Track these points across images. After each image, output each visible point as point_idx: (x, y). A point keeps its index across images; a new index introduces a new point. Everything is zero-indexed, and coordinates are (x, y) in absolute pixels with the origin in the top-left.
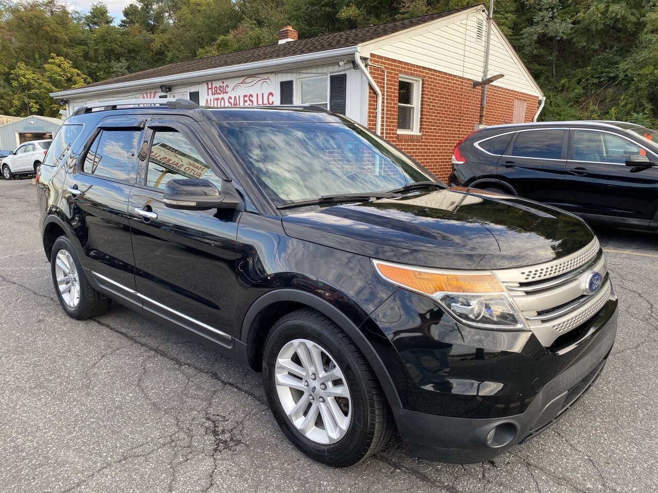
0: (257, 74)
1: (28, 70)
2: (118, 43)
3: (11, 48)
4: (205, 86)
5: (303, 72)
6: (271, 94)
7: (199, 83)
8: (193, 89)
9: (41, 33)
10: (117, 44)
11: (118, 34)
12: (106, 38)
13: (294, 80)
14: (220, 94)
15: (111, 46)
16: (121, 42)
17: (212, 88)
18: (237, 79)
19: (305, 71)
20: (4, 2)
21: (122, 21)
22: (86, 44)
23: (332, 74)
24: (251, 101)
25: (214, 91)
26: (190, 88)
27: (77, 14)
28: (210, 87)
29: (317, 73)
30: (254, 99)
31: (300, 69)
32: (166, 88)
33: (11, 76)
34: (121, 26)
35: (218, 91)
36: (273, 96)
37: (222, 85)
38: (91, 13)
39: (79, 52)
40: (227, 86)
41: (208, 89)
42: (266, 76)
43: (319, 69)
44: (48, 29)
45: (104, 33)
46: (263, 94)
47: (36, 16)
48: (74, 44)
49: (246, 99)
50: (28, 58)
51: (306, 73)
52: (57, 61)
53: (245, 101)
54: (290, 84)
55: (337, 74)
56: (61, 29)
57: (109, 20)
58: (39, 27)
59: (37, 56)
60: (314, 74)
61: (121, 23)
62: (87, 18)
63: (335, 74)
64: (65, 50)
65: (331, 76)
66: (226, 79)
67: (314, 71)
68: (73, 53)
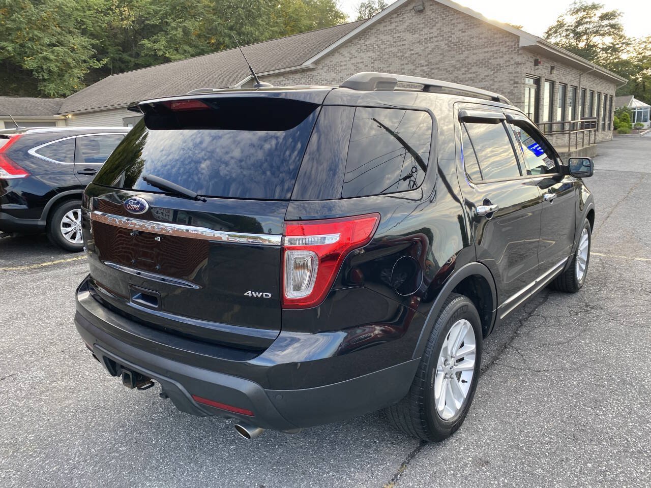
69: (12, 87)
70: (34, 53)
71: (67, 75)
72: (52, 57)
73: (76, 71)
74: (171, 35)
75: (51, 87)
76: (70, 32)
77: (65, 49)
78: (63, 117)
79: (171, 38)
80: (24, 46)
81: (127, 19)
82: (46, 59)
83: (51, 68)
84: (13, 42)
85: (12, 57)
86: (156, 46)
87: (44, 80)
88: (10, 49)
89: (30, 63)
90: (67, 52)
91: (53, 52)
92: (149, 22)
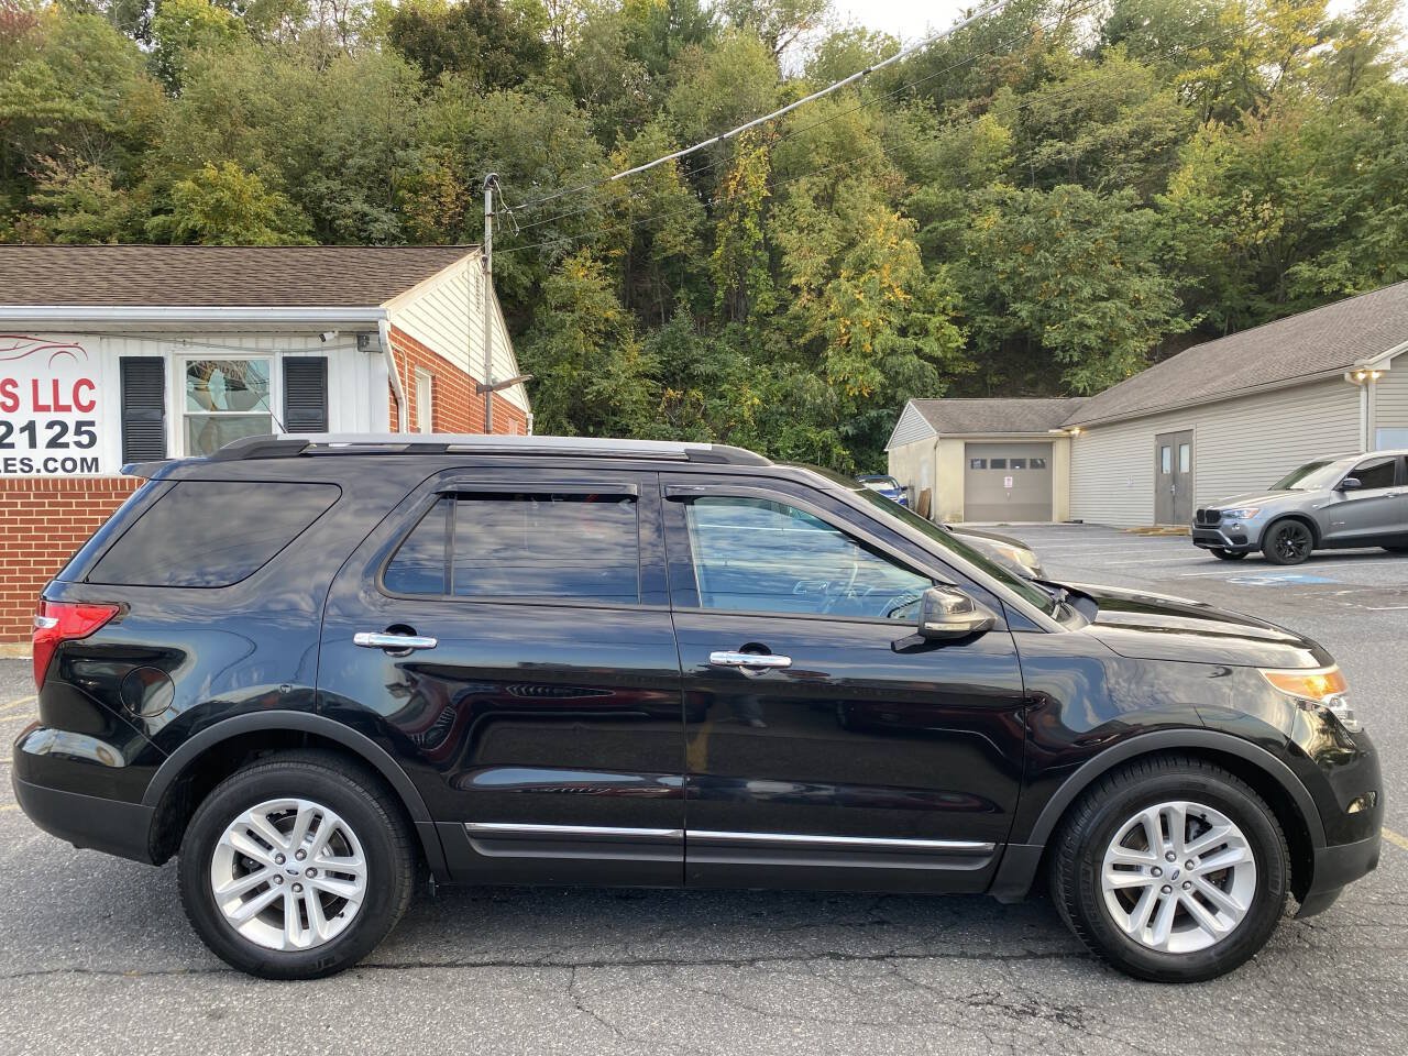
0: (35, 333)
5: (195, 340)
6: (85, 382)
13: (168, 355)
19: (204, 341)
23: (286, 355)
24: (12, 395)
29: (240, 349)
30: (21, 392)
36: (91, 386)
42: (67, 340)
54: (155, 363)
55: (303, 355)
63: (294, 355)
65: (285, 359)
67: (232, 342)
69: (1026, 378)
70: (1063, 316)
71: (1117, 352)
72: (1091, 321)
73: (1133, 343)
74: (1364, 246)
75: (1081, 378)
76: (1139, 270)
77: (1119, 304)
78: (1067, 433)
79: (1365, 250)
80: (1050, 307)
81: (1266, 225)
82: (1082, 326)
83: (1086, 342)
84: (1031, 300)
85: (1026, 328)
86: (1324, 273)
87: (1072, 364)
88: (1024, 314)
89: (1052, 336)
90: (1121, 309)
91: (1095, 312)
92: (1317, 225)
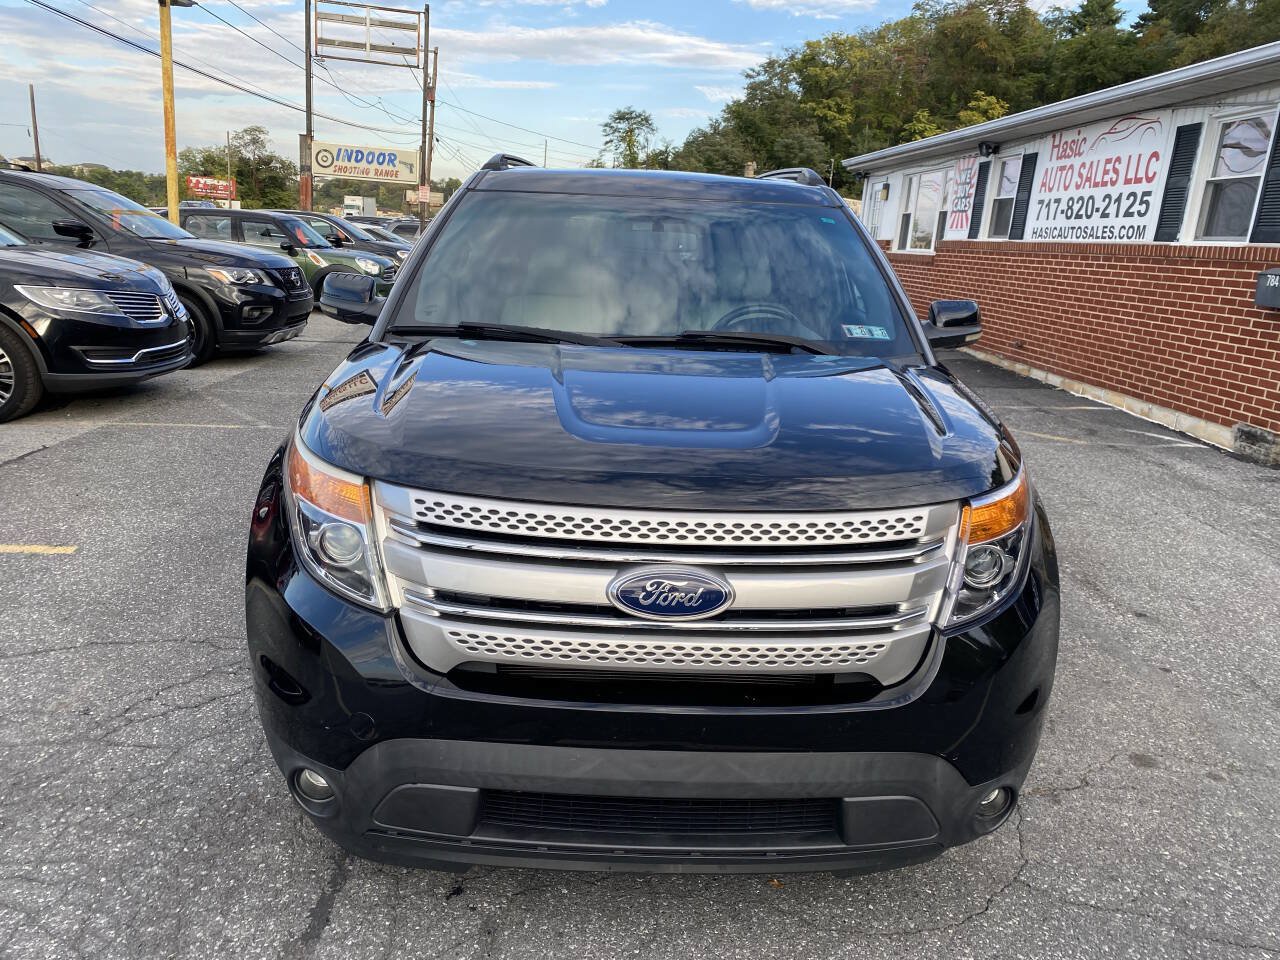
0: (1139, 112)
1: (931, 122)
2: (1109, 63)
3: (915, 85)
4: (1049, 141)
6: (1155, 155)
7: (1041, 135)
8: (1030, 149)
9: (971, 54)
10: (1105, 65)
11: (1112, 44)
12: (1087, 54)
13: (1206, 121)
14: (1069, 157)
15: (1092, 70)
16: (1115, 60)
17: (1058, 146)
18: (1104, 123)
19: (1232, 100)
20: (927, 4)
21: (1142, 18)
22: (1048, 70)
24: (1116, 171)
25: (1061, 150)
26: (1027, 146)
27: (1057, 13)
28: (1057, 143)
29: (1256, 104)
30: (1121, 168)
31: (1222, 96)
32: (988, 147)
33: (903, 134)
34: (1137, 26)
35: (1068, 151)
36: (1157, 159)
37: (1076, 137)
38: (1082, 7)
39: (1029, 85)
40: (1085, 139)
41: (1054, 147)
42: (1153, 116)
43: (1261, 93)
44: (983, 46)
45: (1085, 46)
46: (1140, 155)
47: (968, 25)
48: (1025, 71)
49: (1110, 167)
50: (939, 100)
51: (1234, 105)
52: (983, 104)
53: (1106, 172)
54: (1196, 129)
56: (1006, 44)
57: (1114, 18)
58: (970, 43)
59: (954, 98)
60: (1251, 105)
61: (1138, 20)
62: (1074, 17)
64: (1004, 82)
66: (1086, 124)
67: (1251, 97)
68: (1017, 88)
